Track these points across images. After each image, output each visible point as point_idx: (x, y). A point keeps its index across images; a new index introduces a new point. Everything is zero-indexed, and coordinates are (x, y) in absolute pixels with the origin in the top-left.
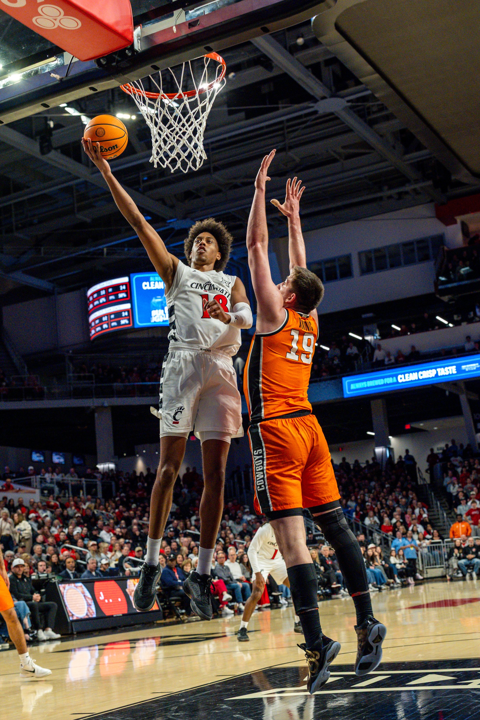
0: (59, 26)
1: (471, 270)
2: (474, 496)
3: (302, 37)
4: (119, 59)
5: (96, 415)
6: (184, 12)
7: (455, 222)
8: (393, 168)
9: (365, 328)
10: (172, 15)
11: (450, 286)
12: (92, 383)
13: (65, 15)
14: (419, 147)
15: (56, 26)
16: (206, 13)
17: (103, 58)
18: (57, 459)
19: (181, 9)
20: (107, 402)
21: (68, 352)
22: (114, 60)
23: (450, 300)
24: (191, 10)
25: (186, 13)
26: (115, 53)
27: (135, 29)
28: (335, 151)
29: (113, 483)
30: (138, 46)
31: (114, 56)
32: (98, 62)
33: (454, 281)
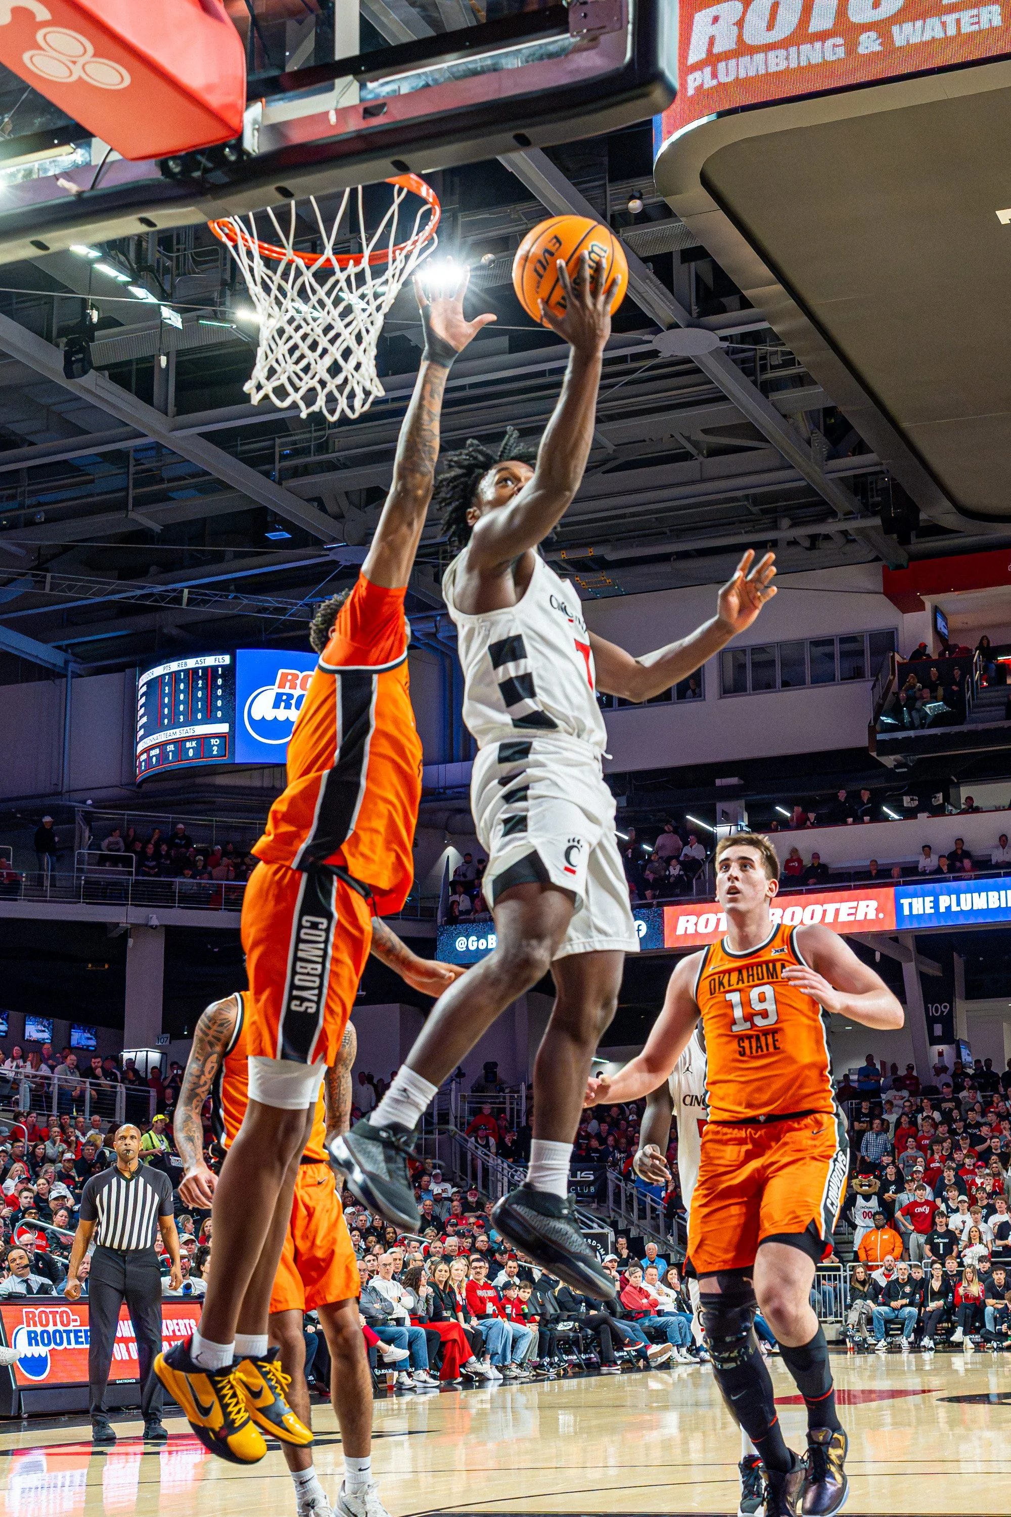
0: (80, 78)
1: (947, 709)
2: (920, 1175)
3: (640, 198)
4: (210, 165)
5: (131, 942)
6: (356, 85)
7: (921, 607)
8: (802, 483)
9: (720, 806)
10: (331, 88)
11: (900, 735)
12: (130, 873)
13: (95, 55)
14: (861, 448)
15: (74, 78)
16: (403, 92)
17: (174, 158)
18: (34, 1031)
19: (350, 77)
20: (156, 917)
21: (84, 802)
22: (197, 166)
23: (899, 765)
24: (372, 81)
25: (363, 86)
26: (202, 152)
27: (248, 107)
28: (688, 439)
29: (153, 1093)
30: (252, 143)
31: (199, 157)
32: (164, 167)
33: (912, 727)
